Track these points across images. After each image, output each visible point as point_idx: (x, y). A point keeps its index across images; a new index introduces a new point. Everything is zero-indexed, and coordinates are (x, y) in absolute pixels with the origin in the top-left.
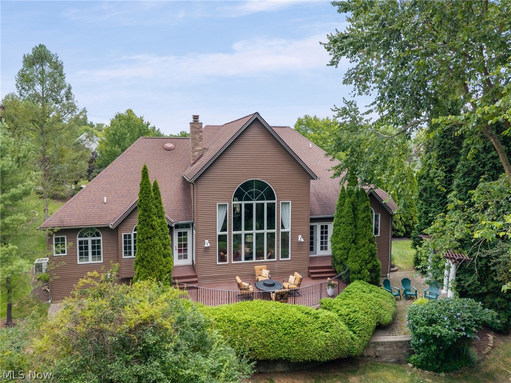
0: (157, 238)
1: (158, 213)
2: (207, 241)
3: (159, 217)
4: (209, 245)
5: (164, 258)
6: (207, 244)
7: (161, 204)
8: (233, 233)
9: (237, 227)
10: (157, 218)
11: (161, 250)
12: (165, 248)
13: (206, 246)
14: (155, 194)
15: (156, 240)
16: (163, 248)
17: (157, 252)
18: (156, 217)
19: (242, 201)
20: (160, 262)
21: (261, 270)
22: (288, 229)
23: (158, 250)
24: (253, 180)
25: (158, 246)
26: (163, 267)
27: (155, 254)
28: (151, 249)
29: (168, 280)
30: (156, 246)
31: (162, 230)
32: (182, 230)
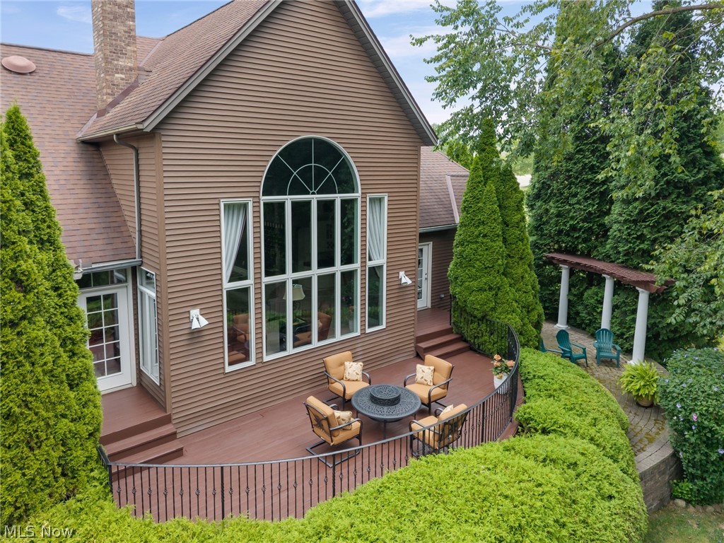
0: (40, 321)
1: (38, 228)
2: (195, 313)
3: (42, 242)
4: (204, 322)
5: (71, 387)
6: (198, 320)
7: (45, 199)
8: (267, 280)
9: (274, 264)
10: (35, 247)
11: (61, 362)
12: (73, 354)
13: (195, 325)
14: (18, 157)
15: (39, 330)
16: (65, 356)
17: (45, 373)
18: (31, 242)
19: (286, 195)
20: (60, 408)
21: (342, 364)
22: (380, 260)
23: (50, 365)
24: (310, 139)
25: (47, 349)
26: (73, 420)
27: (38, 382)
28: (20, 365)
29: (93, 464)
30: (38, 351)
31: (56, 289)
32: (101, 291)
